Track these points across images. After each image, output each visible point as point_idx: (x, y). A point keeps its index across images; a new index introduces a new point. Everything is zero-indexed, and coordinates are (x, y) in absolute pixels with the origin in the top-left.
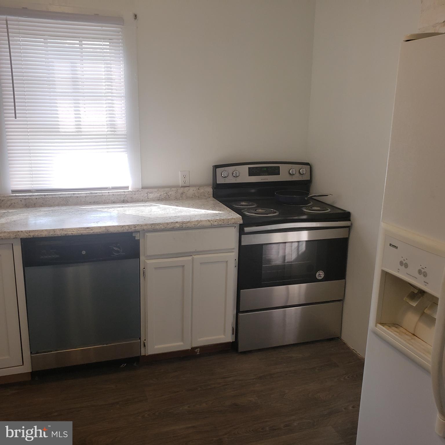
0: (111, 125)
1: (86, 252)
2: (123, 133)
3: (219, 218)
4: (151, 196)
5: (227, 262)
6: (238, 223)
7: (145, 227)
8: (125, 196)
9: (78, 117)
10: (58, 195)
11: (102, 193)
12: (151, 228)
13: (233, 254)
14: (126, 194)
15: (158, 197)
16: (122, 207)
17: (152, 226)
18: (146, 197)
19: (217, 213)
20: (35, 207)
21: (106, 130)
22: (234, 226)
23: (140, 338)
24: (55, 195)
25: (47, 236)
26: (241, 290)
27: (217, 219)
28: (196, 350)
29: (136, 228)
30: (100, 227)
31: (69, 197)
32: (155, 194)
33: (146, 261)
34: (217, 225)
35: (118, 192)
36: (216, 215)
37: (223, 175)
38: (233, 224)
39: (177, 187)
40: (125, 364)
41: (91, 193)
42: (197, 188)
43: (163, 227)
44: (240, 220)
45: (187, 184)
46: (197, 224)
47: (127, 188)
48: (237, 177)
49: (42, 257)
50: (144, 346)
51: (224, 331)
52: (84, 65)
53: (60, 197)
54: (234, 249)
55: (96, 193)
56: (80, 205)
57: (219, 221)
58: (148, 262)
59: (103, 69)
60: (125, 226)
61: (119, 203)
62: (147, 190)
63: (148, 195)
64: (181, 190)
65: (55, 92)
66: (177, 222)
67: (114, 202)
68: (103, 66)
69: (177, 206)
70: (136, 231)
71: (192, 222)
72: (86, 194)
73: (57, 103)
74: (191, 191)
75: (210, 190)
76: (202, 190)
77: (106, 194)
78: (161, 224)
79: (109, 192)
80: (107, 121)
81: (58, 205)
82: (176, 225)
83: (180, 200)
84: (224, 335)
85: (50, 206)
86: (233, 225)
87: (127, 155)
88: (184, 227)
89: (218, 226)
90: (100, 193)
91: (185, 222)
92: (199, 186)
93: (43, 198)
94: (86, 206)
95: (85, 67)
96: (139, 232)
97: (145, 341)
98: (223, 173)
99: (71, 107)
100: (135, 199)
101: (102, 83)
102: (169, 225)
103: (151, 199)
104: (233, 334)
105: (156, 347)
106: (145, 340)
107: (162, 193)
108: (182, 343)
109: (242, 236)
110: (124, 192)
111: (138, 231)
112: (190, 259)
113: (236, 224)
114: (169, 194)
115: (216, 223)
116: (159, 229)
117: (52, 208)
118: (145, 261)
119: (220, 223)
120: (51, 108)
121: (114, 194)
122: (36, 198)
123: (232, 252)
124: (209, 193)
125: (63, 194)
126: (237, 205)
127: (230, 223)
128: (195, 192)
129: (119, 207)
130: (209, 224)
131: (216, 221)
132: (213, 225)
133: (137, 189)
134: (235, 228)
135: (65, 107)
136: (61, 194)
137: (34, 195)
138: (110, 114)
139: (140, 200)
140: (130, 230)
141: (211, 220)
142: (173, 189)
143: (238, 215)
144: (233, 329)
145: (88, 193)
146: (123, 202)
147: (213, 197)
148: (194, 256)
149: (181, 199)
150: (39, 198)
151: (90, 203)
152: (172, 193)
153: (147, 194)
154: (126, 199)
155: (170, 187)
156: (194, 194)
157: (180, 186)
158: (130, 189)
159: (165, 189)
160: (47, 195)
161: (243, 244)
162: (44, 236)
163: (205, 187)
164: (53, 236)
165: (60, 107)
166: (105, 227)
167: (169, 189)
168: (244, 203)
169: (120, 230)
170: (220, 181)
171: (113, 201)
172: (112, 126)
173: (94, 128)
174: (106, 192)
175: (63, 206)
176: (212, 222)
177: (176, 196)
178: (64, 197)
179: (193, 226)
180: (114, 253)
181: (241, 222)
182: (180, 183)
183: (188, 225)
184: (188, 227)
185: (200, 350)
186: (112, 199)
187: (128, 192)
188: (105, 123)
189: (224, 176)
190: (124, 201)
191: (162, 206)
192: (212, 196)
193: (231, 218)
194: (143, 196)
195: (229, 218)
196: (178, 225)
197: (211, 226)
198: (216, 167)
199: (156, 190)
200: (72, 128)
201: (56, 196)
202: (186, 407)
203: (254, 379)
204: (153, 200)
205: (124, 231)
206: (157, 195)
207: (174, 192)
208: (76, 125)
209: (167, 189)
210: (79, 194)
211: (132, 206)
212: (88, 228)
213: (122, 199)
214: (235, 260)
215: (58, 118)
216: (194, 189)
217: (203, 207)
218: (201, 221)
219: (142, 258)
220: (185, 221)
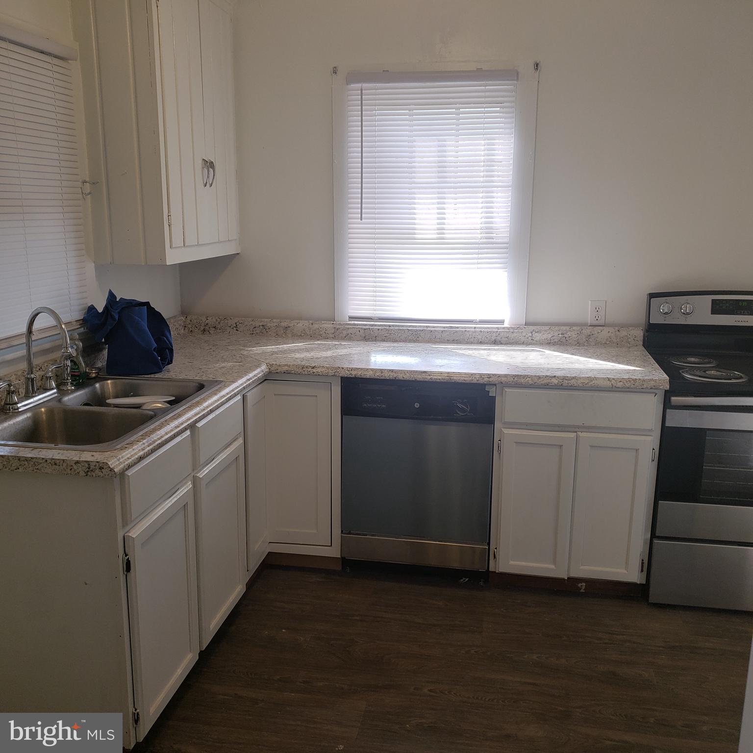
0: (487, 228)
1: (420, 405)
2: (506, 240)
3: (627, 377)
4: (538, 337)
5: (637, 450)
6: (660, 388)
7: (504, 379)
8: (498, 333)
9: (441, 219)
10: (407, 326)
11: (465, 328)
12: (513, 382)
13: (649, 438)
14: (500, 331)
15: (549, 339)
16: (489, 349)
17: (514, 379)
18: (530, 338)
19: (630, 370)
20: (376, 341)
21: (479, 236)
22: (653, 393)
23: (489, 544)
24: (403, 326)
25: (373, 377)
26: (660, 502)
27: (623, 377)
28: (580, 585)
29: (491, 380)
30: (441, 373)
31: (420, 330)
32: (544, 334)
33: (503, 429)
34: (622, 388)
35: (488, 328)
36: (628, 371)
37: (661, 310)
38: (651, 388)
39: (583, 325)
40: (467, 578)
41: (451, 327)
42: (617, 328)
43: (531, 382)
44: (664, 384)
45: (602, 322)
46: (588, 383)
47: (502, 322)
48: (688, 314)
49: (365, 405)
50: (495, 557)
51: (627, 563)
52: (459, 142)
53: (408, 330)
54: (651, 430)
55: (458, 328)
56: (433, 343)
57: (627, 382)
58: (505, 432)
59: (483, 148)
60: (475, 374)
61: (487, 344)
62: (532, 328)
63: (532, 335)
64: (587, 331)
65: (415, 183)
66: (555, 376)
67: (481, 343)
68: (483, 142)
69: (573, 354)
70: (490, 383)
71: (580, 378)
72: (444, 328)
73: (414, 198)
74: (605, 333)
75: (639, 333)
76: (623, 333)
77: (472, 330)
78: (529, 376)
79: (475, 328)
80: (481, 224)
81: (405, 341)
82: (552, 380)
83: (584, 345)
84: (626, 570)
85: (395, 341)
86: (651, 390)
87: (506, 274)
88: (564, 385)
89: (623, 390)
90: (462, 328)
91: (567, 377)
92: (621, 326)
93: (387, 330)
94: (441, 344)
95: (461, 145)
96: (495, 385)
97: (496, 550)
98: (662, 305)
99: (433, 204)
100: (513, 339)
101: (480, 168)
102: (542, 379)
103: (536, 341)
104: (642, 571)
105: (512, 562)
106: (496, 548)
107: (556, 334)
108: (553, 567)
109: (668, 410)
110: (498, 328)
111: (493, 383)
112: (573, 436)
113: (657, 389)
114: (566, 336)
115: (620, 385)
116: (524, 384)
117: (395, 344)
118: (501, 430)
119: (628, 385)
120: (410, 206)
121: (483, 330)
122: (379, 330)
123: (650, 436)
124: (636, 339)
125: (413, 326)
126: (680, 362)
127: (645, 386)
128: (612, 334)
129: (485, 349)
130: (608, 384)
131: (622, 380)
132: (615, 386)
133: (518, 325)
134: (655, 396)
135: (424, 204)
136: (410, 326)
137: (376, 325)
138: (487, 213)
139: (519, 342)
140: (481, 381)
141: (613, 379)
142: (574, 328)
143: (665, 376)
144: (643, 563)
145: (447, 327)
146: (494, 343)
147: (644, 345)
148: (580, 433)
149: (586, 344)
150: (382, 330)
151: (448, 342)
152: (573, 334)
153: (532, 333)
154: (499, 338)
155: (571, 325)
156: (611, 338)
157: (588, 324)
158: (506, 325)
159: (562, 328)
160: (393, 326)
161: (668, 424)
162: (368, 377)
163: (631, 328)
164: (378, 378)
165: (419, 204)
166: (448, 373)
167: (568, 328)
168: (693, 359)
169: (468, 379)
170: (655, 320)
171: (480, 340)
172: (488, 230)
173: (461, 233)
174: (471, 328)
175: (411, 342)
176: (613, 382)
177: (578, 339)
178: (414, 330)
179: (581, 385)
180: (457, 411)
181: (667, 387)
182: (589, 320)
183: (573, 382)
184: (571, 386)
185: (586, 586)
186: (480, 337)
187: (504, 328)
188: (479, 226)
189: (663, 311)
190: (495, 341)
191: (547, 352)
192: (641, 343)
193: (649, 379)
194: (525, 336)
195: (646, 378)
196: (555, 381)
197: (612, 388)
198: (652, 296)
199: (547, 328)
200: (432, 234)
201: (404, 328)
202: (535, 657)
203: (660, 647)
204: (540, 344)
205: (473, 382)
206: (547, 336)
207: (576, 333)
208: (438, 229)
209: (564, 328)
210: (434, 327)
211: (503, 350)
212: (425, 372)
213: (493, 339)
214: (653, 449)
215: (415, 219)
216: (612, 330)
217: (614, 359)
218: (596, 378)
219: (498, 424)
220: (569, 375)
